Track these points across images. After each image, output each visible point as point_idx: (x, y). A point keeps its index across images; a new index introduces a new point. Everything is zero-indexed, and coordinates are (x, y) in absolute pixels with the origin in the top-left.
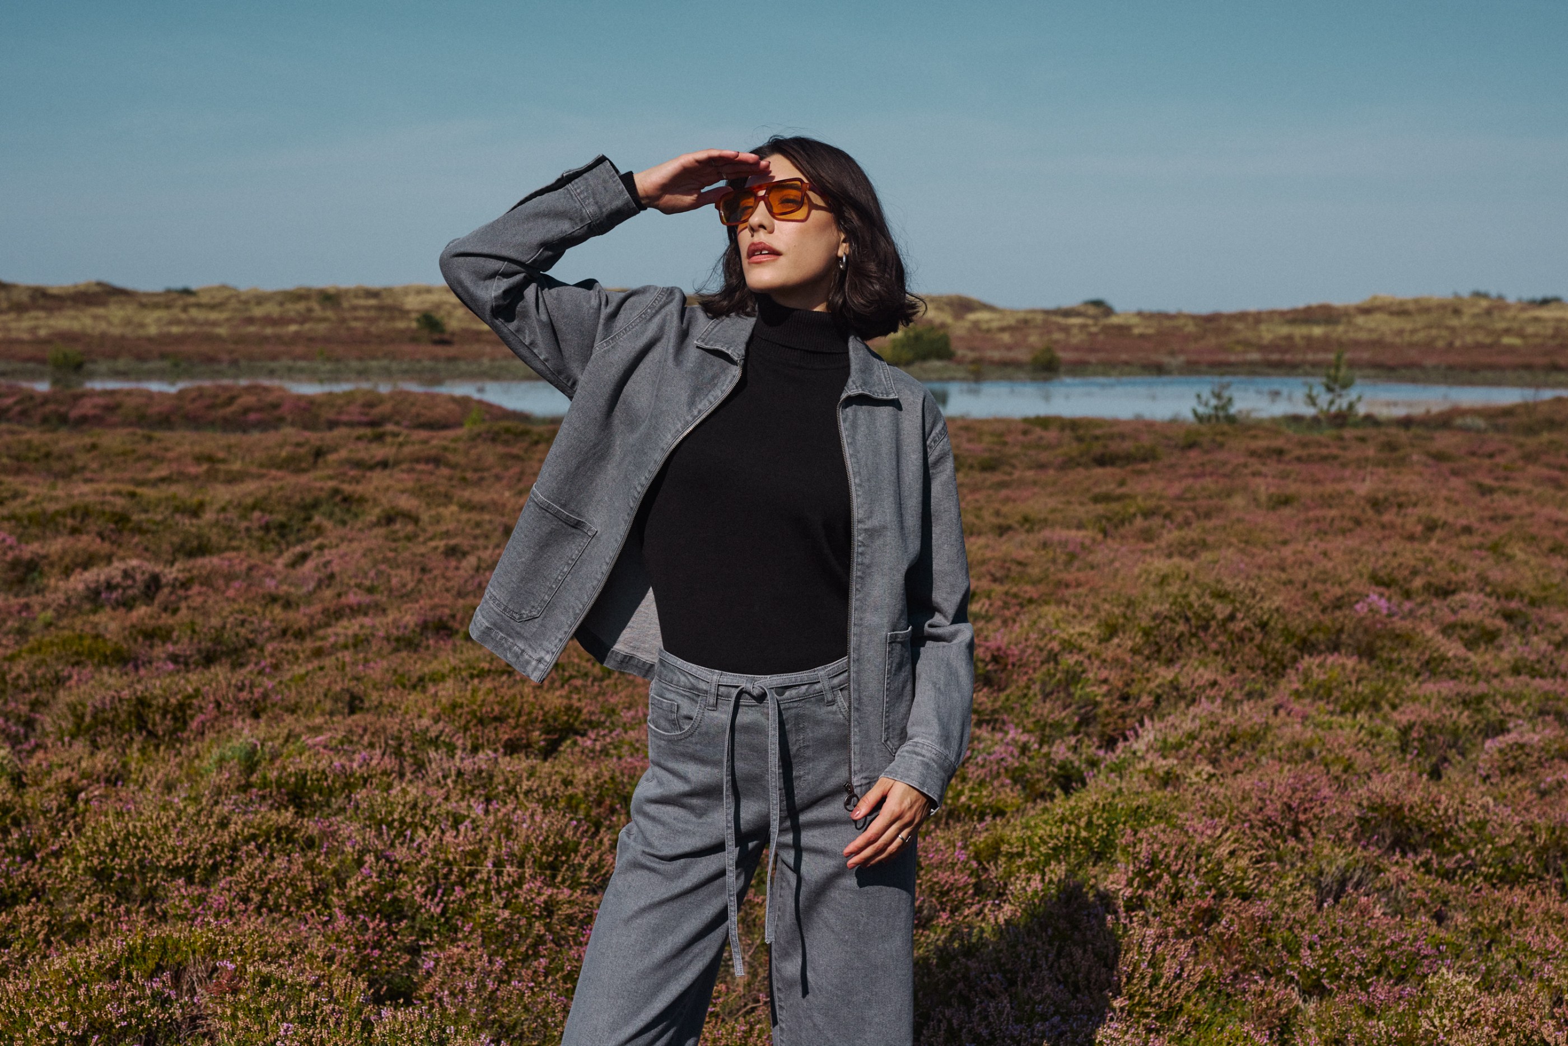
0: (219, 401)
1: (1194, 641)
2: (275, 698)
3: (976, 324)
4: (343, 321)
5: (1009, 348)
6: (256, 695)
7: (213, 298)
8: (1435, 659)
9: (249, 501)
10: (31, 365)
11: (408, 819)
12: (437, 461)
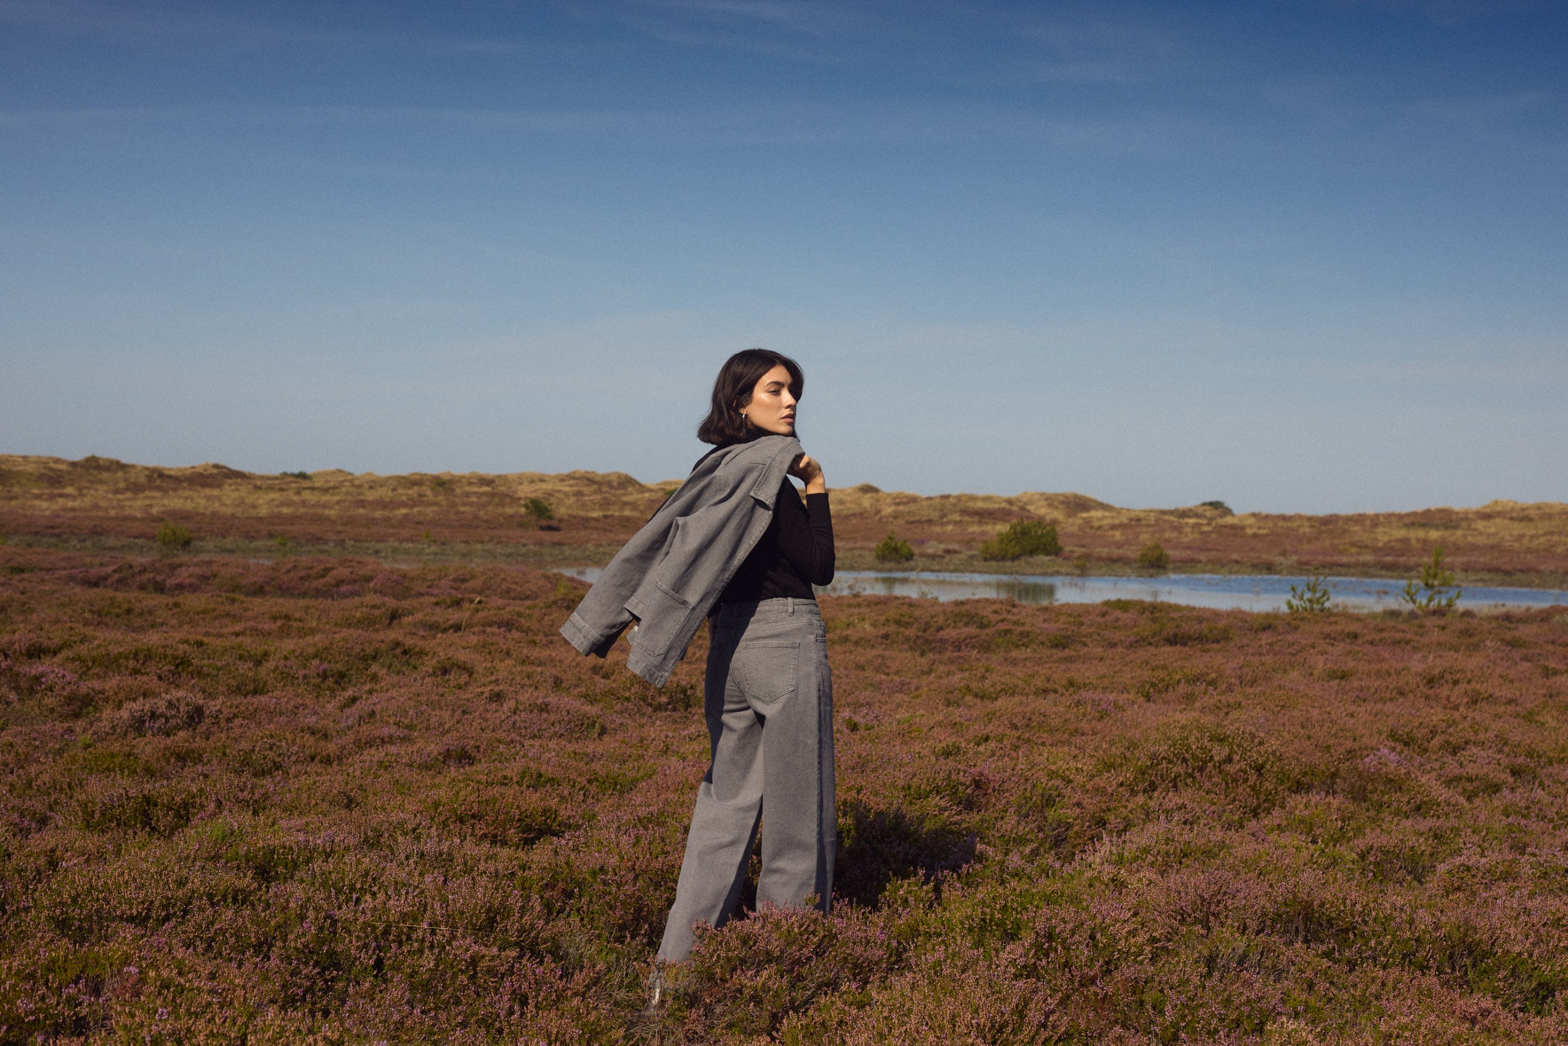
0: (312, 572)
1: (1189, 781)
2: (276, 799)
3: (1087, 522)
4: (454, 505)
5: (1119, 546)
6: (257, 796)
7: (327, 481)
8: (1426, 803)
9: (311, 650)
10: (140, 541)
11: (358, 886)
12: (509, 625)
